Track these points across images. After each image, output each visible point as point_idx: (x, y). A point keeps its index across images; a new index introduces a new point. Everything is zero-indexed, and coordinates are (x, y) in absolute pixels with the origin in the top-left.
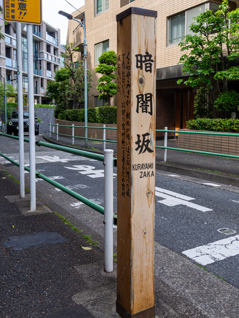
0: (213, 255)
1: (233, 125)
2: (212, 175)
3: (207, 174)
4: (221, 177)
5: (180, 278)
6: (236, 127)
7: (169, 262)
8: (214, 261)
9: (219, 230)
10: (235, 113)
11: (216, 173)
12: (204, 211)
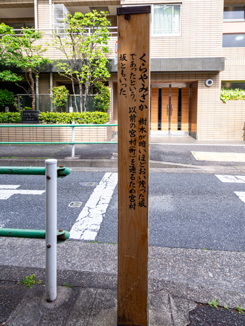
0: (91, 228)
1: (11, 117)
2: (12, 161)
3: (7, 161)
4: (20, 161)
5: (90, 261)
6: (14, 119)
7: (66, 252)
8: (96, 233)
9: (69, 206)
10: (8, 108)
11: (15, 159)
12: (41, 194)
